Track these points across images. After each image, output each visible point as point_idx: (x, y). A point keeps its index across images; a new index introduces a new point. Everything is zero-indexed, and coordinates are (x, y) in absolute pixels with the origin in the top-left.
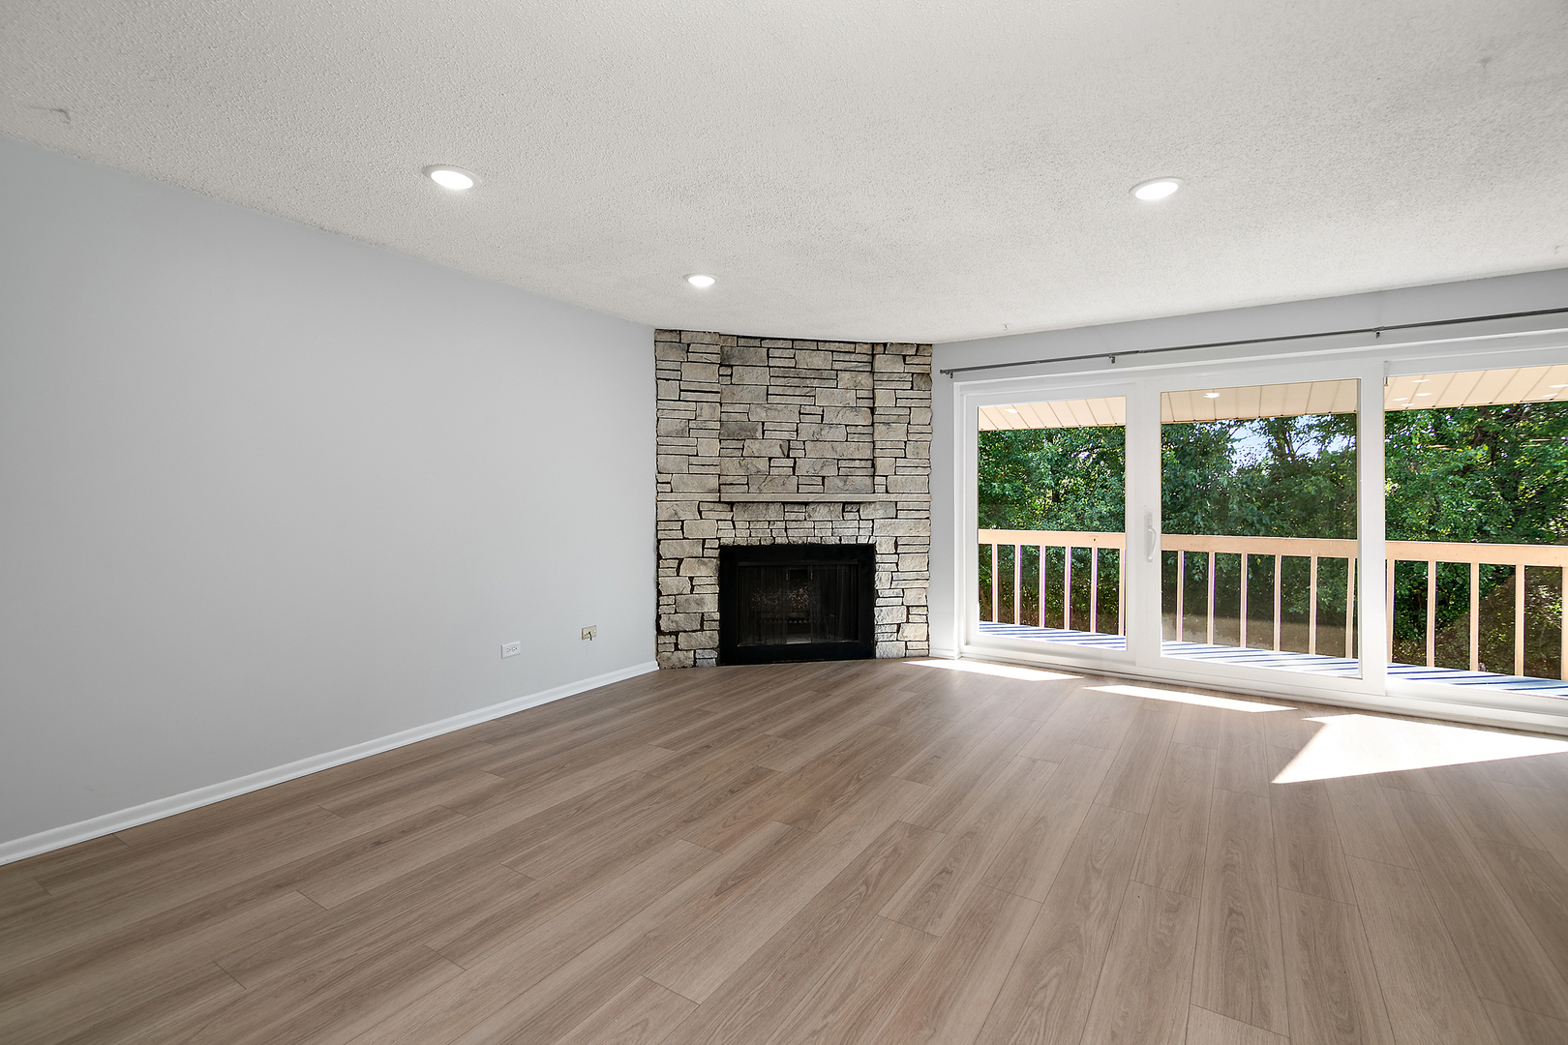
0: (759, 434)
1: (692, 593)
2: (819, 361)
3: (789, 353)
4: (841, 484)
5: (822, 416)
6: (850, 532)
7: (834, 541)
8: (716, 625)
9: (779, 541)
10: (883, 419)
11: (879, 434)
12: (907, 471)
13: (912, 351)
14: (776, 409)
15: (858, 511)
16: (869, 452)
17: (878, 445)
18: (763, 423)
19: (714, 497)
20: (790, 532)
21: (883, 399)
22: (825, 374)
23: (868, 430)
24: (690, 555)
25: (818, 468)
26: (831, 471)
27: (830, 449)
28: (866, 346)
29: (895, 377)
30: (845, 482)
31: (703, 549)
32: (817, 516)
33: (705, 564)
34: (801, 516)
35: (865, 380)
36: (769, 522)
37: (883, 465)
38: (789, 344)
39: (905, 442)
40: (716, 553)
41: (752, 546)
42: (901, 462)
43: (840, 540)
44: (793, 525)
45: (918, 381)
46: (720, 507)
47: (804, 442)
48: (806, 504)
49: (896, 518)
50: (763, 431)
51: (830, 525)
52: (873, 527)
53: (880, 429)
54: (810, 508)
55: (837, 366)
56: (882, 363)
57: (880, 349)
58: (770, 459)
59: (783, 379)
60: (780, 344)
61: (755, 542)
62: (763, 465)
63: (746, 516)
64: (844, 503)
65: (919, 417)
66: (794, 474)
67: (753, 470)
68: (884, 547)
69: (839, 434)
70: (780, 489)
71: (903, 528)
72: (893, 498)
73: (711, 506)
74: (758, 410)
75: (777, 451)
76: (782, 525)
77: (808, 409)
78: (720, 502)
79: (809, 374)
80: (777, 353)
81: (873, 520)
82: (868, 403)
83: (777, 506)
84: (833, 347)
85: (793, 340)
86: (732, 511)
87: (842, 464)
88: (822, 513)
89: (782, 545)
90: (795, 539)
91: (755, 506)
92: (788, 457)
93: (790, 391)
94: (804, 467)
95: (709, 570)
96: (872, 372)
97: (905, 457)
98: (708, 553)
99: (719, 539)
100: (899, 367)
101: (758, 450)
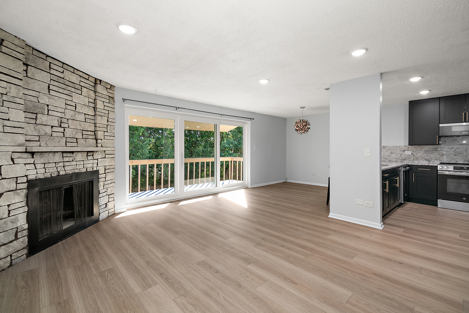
0: (46, 112)
1: (9, 217)
2: (74, 78)
3: (61, 70)
4: (84, 142)
5: (76, 107)
6: (90, 165)
7: (84, 170)
8: (26, 233)
9: (62, 173)
10: (99, 114)
11: (98, 120)
12: (108, 138)
13: (109, 87)
14: (54, 99)
15: (93, 155)
16: (94, 128)
17: (98, 125)
18: (48, 106)
19: (23, 149)
20: (66, 168)
21: (100, 105)
22: (77, 86)
23: (93, 118)
24: (8, 190)
25: (74, 133)
26: (79, 136)
27: (79, 124)
28: (93, 79)
29: (103, 96)
30: (86, 141)
31: (17, 183)
32: (78, 159)
33: (18, 194)
34: (71, 159)
35: (92, 94)
36: (55, 163)
37: (100, 135)
38: (61, 65)
39: (107, 125)
40: (25, 186)
41: (47, 178)
42: (106, 134)
43: (87, 170)
44: (67, 164)
45: (111, 99)
46: (25, 155)
47: (68, 119)
48: (73, 152)
49: (105, 158)
50: (48, 110)
51: (82, 163)
52: (97, 163)
53: (99, 118)
54: (74, 154)
55: (82, 84)
56: (100, 88)
57: (98, 82)
58: (52, 127)
59: (57, 83)
60: (56, 62)
61: (48, 175)
62: (48, 130)
63: (42, 160)
64: (88, 152)
65: (111, 115)
66: (64, 137)
67: (43, 133)
68: (102, 171)
69: (82, 117)
70: (57, 144)
71: (107, 162)
72: (104, 149)
73: (19, 154)
74: (45, 97)
75: (56, 123)
76: (61, 164)
77: (69, 102)
78: (26, 152)
79: (69, 84)
80: (55, 67)
81: (97, 159)
82: (93, 105)
83: (59, 154)
84: (81, 74)
85: (63, 63)
86: (33, 157)
87: (84, 132)
88: (79, 157)
89: (63, 175)
90: (68, 171)
91: (47, 154)
92: (61, 127)
93: (61, 91)
94: (69, 133)
95: (20, 198)
96: (95, 92)
97: (107, 132)
98: (20, 186)
99: (26, 176)
100: (105, 93)
101: (46, 121)
